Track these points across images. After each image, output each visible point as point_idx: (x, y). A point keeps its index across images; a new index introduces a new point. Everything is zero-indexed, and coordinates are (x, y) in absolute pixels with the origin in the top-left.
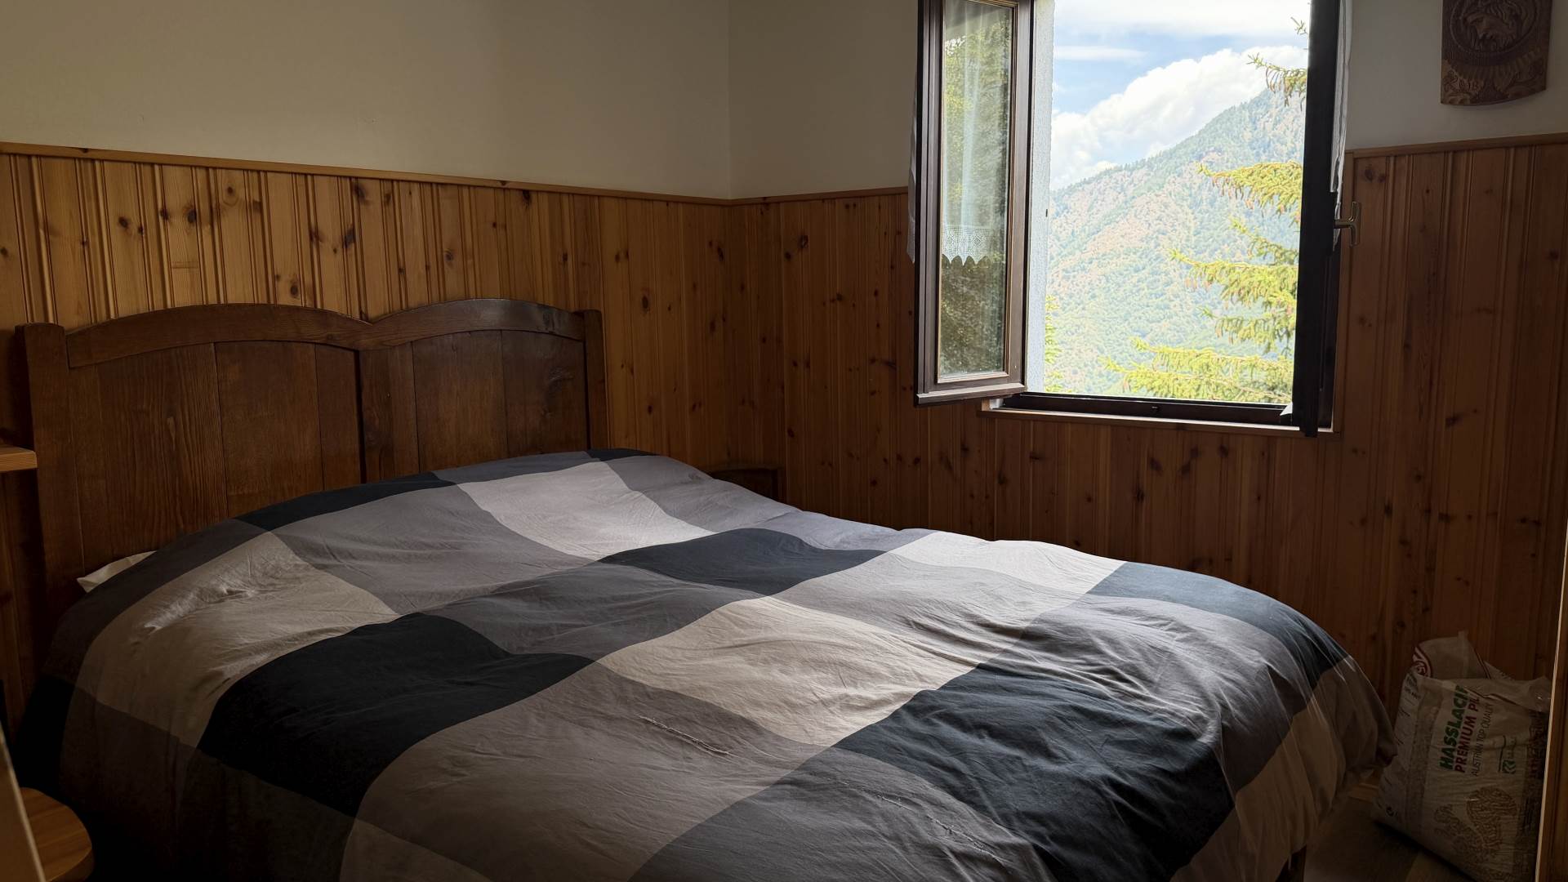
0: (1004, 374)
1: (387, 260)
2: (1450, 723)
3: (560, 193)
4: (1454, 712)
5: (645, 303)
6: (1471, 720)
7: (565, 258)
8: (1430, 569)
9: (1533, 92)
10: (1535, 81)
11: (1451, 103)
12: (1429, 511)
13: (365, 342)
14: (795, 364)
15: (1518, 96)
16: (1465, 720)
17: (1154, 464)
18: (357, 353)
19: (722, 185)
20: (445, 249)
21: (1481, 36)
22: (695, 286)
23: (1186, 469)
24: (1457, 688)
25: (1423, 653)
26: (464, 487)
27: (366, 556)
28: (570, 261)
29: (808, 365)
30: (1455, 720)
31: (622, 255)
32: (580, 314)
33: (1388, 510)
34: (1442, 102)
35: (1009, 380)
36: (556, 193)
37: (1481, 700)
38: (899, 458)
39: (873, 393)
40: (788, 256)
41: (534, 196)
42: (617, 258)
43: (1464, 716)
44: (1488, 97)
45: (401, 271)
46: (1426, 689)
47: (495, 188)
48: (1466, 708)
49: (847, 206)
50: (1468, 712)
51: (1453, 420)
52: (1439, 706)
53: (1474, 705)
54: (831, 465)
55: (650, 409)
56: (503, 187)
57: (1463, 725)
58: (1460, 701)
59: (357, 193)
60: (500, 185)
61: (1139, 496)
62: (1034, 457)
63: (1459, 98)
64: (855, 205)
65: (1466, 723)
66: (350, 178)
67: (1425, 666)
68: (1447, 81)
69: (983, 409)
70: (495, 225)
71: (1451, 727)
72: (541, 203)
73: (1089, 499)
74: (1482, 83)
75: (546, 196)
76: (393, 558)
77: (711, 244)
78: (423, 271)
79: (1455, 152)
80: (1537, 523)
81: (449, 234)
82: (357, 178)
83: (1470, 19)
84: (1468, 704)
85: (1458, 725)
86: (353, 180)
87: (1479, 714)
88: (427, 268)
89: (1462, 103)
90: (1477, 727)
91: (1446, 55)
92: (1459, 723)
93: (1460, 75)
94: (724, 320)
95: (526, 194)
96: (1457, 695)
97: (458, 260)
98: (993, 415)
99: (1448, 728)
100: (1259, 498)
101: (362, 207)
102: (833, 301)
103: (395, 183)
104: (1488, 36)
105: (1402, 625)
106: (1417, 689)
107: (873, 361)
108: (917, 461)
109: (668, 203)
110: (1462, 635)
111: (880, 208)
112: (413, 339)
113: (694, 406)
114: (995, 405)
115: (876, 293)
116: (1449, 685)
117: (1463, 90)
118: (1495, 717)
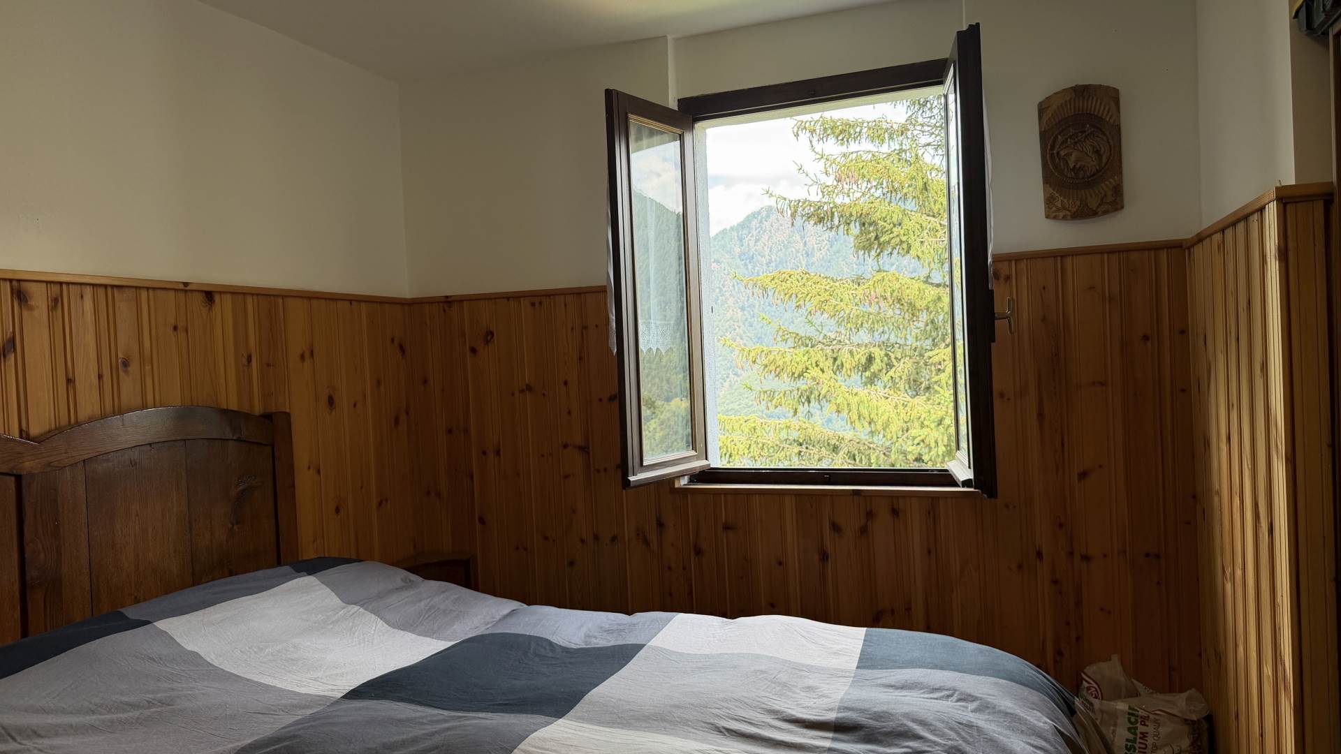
0: (693, 453)
1: (54, 369)
2: (1128, 740)
3: (244, 294)
4: (1129, 729)
5: (331, 401)
6: (1144, 735)
7: (249, 359)
8: (1078, 603)
9: (1116, 210)
10: (1114, 202)
11: (1055, 218)
12: (1071, 553)
13: (29, 465)
14: (484, 453)
15: (1106, 212)
16: (1139, 735)
17: (836, 528)
18: (19, 478)
19: (402, 287)
20: (120, 355)
21: (1071, 167)
22: (379, 382)
23: (863, 530)
24: (1130, 708)
25: (1089, 677)
26: (162, 625)
28: (254, 360)
29: (498, 453)
30: (1131, 736)
31: (307, 354)
32: (268, 417)
33: (1039, 555)
34: (1047, 217)
35: (697, 458)
36: (240, 294)
37: (1151, 716)
38: (596, 538)
39: (566, 477)
40: (473, 350)
41: (217, 298)
42: (302, 357)
43: (1138, 732)
44: (1083, 213)
45: (70, 381)
46: (1102, 711)
47: (176, 290)
48: (1138, 725)
49: (533, 304)
50: (1141, 728)
51: (1083, 475)
52: (1115, 725)
53: (1144, 720)
54: (525, 549)
55: (337, 510)
56: (185, 289)
57: (1138, 740)
58: (1133, 719)
59: (20, 299)
60: (182, 287)
61: (824, 556)
62: (727, 528)
63: (1061, 214)
64: (540, 303)
65: (1140, 738)
66: (11, 281)
67: (1096, 690)
68: (1049, 201)
69: (676, 486)
70: (175, 328)
71: (1129, 744)
72: (224, 306)
73: (780, 564)
74: (1078, 203)
75: (229, 296)
77: (393, 340)
78: (95, 381)
79: (1062, 257)
80: (1158, 556)
81: (125, 338)
82: (19, 281)
83: (1062, 153)
84: (1139, 720)
85: (1134, 741)
86: (15, 283)
87: (1150, 729)
88: (100, 377)
89: (1064, 218)
90: (1150, 741)
91: (1047, 179)
92: (1135, 739)
93: (1060, 195)
94: (407, 413)
95: (209, 295)
96: (1129, 714)
97: (134, 367)
98: (683, 491)
99: (1126, 745)
100: (929, 552)
101: (25, 313)
102: (522, 391)
103: (64, 287)
104: (1078, 166)
105: (1060, 653)
106: (1093, 711)
107: (565, 446)
108: (614, 539)
109: (351, 301)
110: (1115, 658)
111: (565, 305)
112: (86, 457)
113: (380, 504)
114: (683, 482)
115: (566, 383)
116: (1122, 706)
117: (1064, 208)
118: (1163, 730)
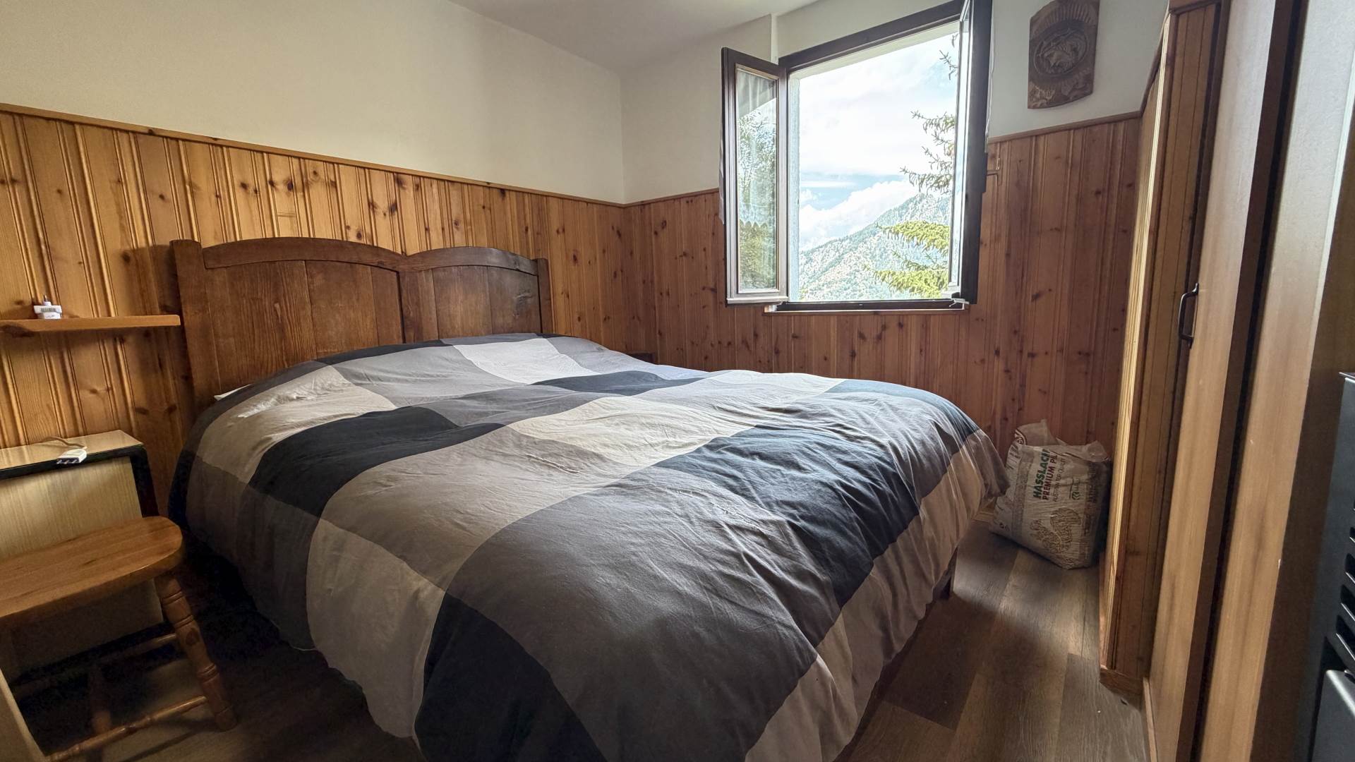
0: (777, 290)
1: (418, 220)
2: (1039, 471)
3: (523, 192)
4: (1041, 465)
5: (575, 259)
6: (1052, 469)
7: (527, 230)
8: (1023, 385)
9: (1086, 95)
10: (1085, 89)
11: (1034, 107)
12: (1021, 351)
13: (402, 267)
14: (661, 294)
15: (1077, 98)
16: (1048, 469)
17: (862, 336)
18: (398, 273)
19: (621, 195)
20: (454, 219)
21: (1052, 64)
22: (604, 251)
23: (879, 337)
24: (1044, 450)
25: (1020, 432)
26: (456, 347)
27: (389, 380)
28: (529, 230)
29: (668, 294)
30: (1042, 469)
31: (561, 230)
32: (536, 261)
33: (997, 353)
34: (1029, 107)
35: (780, 294)
36: (521, 192)
37: (1058, 456)
38: (720, 343)
39: (704, 307)
40: (656, 233)
41: (507, 193)
42: (558, 232)
43: (1047, 466)
44: (1059, 101)
45: (427, 230)
46: (1024, 452)
47: (483, 186)
48: (1049, 462)
49: (688, 202)
50: (1050, 464)
51: (1036, 297)
52: (1032, 462)
53: (1054, 459)
54: (682, 349)
55: (579, 319)
56: (488, 186)
57: (1047, 472)
58: (1045, 458)
59: (398, 183)
60: (486, 184)
61: (853, 355)
62: (795, 337)
63: (1039, 103)
64: (692, 201)
65: (1049, 471)
66: (393, 172)
67: (1022, 439)
68: (1032, 94)
69: (766, 311)
70: (484, 207)
71: (1040, 474)
72: (511, 197)
73: (826, 359)
74: (1053, 92)
75: (514, 193)
76: (407, 381)
77: (613, 228)
78: (440, 231)
79: (1036, 136)
80: (1088, 355)
81: (456, 211)
82: (397, 173)
83: (1046, 55)
84: (1050, 459)
85: (1044, 472)
86: (395, 174)
87: (1057, 465)
88: (443, 229)
89: (1042, 107)
90: (1056, 473)
91: (1031, 79)
92: (1045, 471)
93: (1040, 88)
94: (622, 271)
95: (503, 191)
96: (1043, 454)
97: (462, 225)
98: (770, 315)
99: (1038, 474)
100: (921, 351)
101: (401, 191)
102: (681, 256)
103: (422, 179)
104: (1057, 64)
105: (1006, 419)
106: (1018, 452)
107: (704, 289)
108: (729, 344)
109: (587, 203)
110: (1044, 422)
111: (705, 201)
112: (433, 267)
113: (605, 319)
114: (772, 309)
115: (705, 250)
116: (1038, 449)
117: (1042, 98)
118: (1067, 467)
